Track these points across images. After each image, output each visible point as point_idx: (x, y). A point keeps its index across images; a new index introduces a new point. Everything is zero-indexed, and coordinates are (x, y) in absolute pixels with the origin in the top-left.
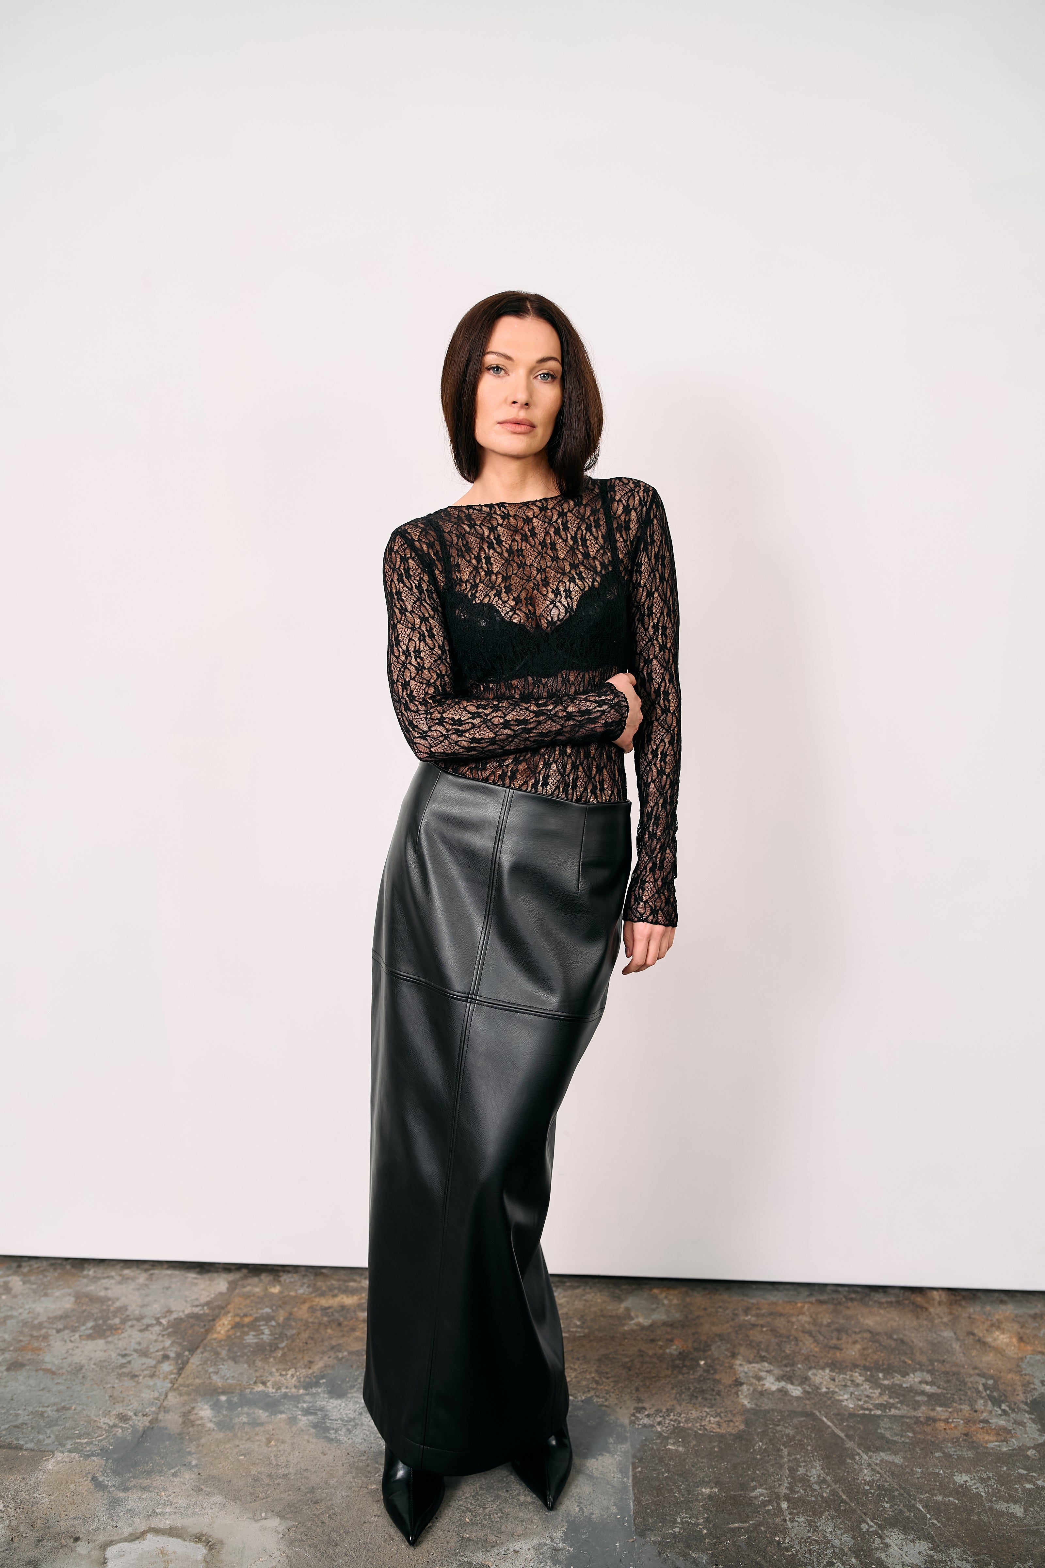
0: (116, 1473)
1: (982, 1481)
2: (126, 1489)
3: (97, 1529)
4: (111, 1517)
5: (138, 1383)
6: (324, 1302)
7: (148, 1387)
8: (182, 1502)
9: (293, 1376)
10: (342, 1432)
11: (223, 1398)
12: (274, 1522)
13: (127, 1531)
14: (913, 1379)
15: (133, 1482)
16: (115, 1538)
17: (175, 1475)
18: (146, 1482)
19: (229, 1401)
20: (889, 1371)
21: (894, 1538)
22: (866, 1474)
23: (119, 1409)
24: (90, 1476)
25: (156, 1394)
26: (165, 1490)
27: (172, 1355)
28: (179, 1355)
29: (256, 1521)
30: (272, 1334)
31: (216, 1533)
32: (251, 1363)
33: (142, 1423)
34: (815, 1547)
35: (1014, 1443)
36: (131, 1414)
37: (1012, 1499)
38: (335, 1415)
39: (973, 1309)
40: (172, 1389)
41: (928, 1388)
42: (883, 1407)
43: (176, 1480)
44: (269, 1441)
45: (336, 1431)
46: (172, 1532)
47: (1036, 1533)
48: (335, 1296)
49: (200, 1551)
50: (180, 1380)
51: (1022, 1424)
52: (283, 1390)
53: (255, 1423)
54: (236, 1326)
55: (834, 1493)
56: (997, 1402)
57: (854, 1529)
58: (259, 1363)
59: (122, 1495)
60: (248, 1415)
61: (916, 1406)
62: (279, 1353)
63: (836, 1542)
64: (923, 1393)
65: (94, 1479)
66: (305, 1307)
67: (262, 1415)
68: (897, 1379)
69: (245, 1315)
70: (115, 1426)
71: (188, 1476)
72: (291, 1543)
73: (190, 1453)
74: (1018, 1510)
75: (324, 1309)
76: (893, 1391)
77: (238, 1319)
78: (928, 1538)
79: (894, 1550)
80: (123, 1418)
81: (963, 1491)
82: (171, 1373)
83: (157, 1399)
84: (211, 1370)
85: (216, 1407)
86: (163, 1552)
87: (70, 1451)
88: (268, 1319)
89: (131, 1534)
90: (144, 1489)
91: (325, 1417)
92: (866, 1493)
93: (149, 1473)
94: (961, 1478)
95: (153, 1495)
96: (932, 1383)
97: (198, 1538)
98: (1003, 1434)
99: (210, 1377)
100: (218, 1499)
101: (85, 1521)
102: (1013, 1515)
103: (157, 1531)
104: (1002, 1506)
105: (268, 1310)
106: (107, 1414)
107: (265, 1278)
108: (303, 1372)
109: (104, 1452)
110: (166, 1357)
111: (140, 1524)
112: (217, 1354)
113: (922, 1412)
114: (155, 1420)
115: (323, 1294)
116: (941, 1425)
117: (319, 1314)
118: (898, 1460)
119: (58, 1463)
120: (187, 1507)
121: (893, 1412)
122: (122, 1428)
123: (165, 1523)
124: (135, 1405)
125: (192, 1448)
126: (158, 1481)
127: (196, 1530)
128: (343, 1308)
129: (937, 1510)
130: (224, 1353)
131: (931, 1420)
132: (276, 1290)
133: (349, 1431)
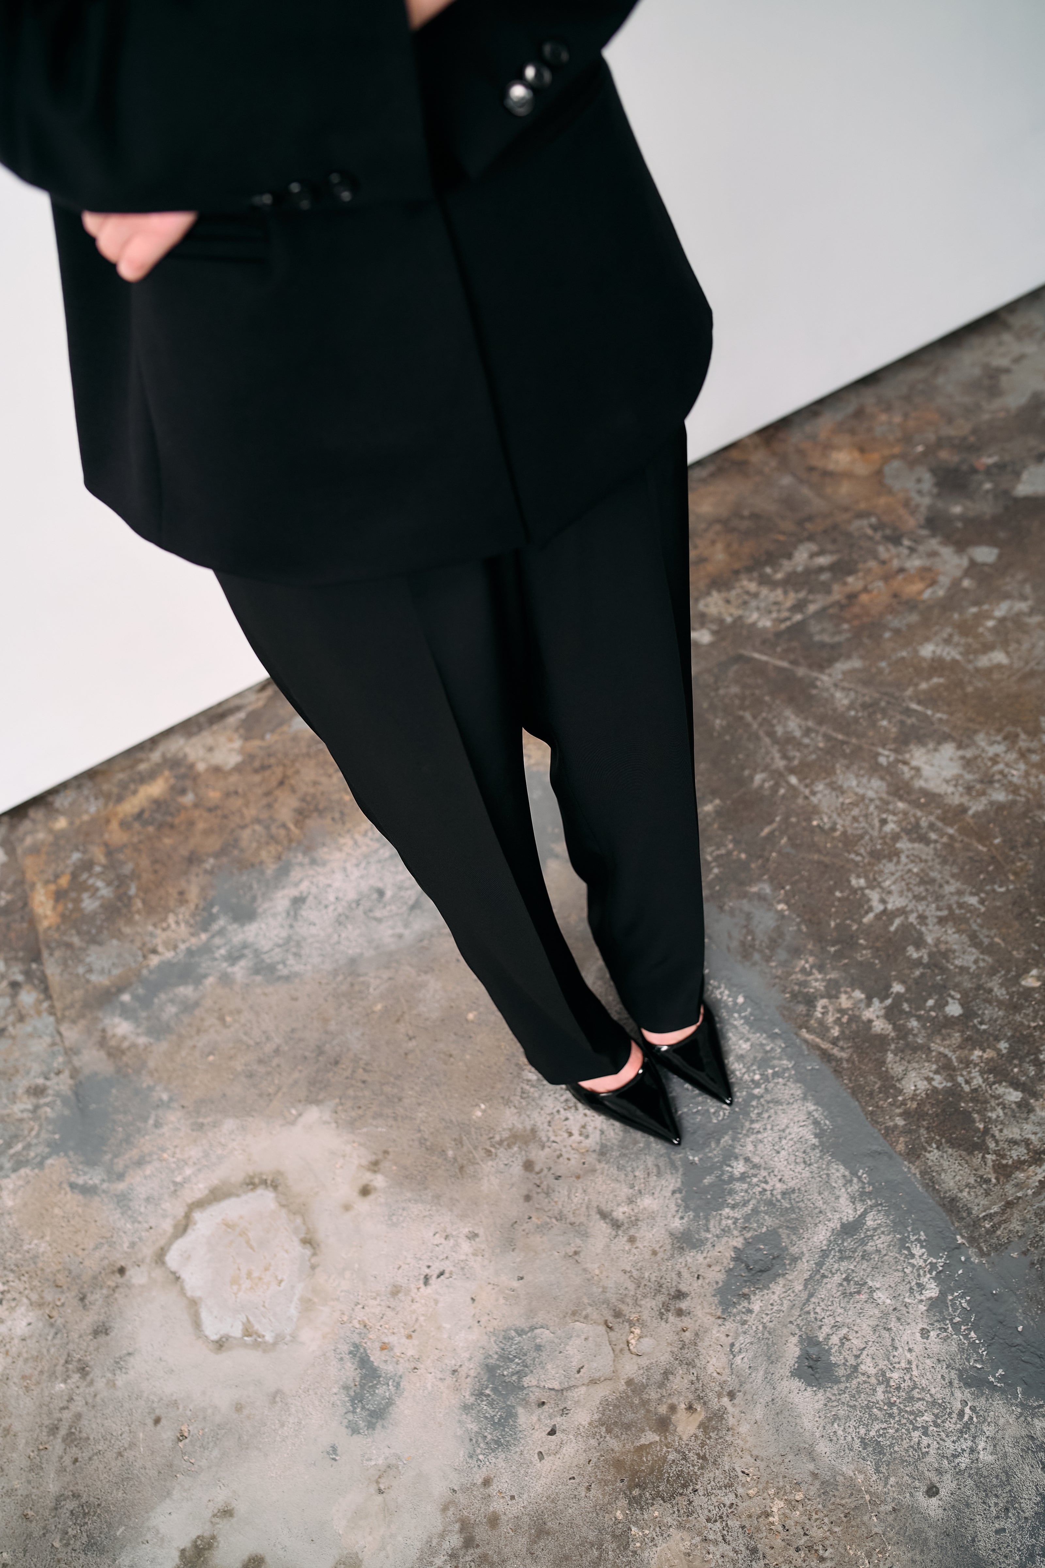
0: (92, 1163)
1: (948, 641)
2: (121, 1177)
3: (133, 1245)
4: (135, 1221)
5: (13, 1038)
6: (131, 806)
7: (30, 1036)
8: (194, 1152)
9: (177, 923)
10: (291, 961)
11: (126, 997)
12: (313, 1114)
13: (167, 1226)
14: (801, 557)
15: (120, 1164)
16: (162, 1242)
17: (157, 1125)
18: (134, 1153)
19: (135, 997)
20: (772, 559)
21: (918, 756)
22: (841, 699)
23: (22, 1084)
24: (66, 1186)
25: (48, 1040)
26: (163, 1150)
27: (20, 978)
28: (28, 974)
29: (293, 1123)
30: (109, 884)
31: (266, 1166)
32: (119, 935)
33: (62, 1084)
34: (856, 812)
35: (945, 581)
36: (40, 1081)
37: (987, 648)
38: (265, 945)
39: (795, 438)
40: (58, 1021)
41: (823, 561)
42: (799, 607)
43: (165, 1129)
44: (222, 1019)
45: (284, 962)
46: (216, 1195)
47: (1032, 674)
48: (135, 792)
49: (266, 1198)
50: (58, 1005)
51: (933, 554)
52: (182, 947)
53: (188, 1007)
54: (59, 896)
55: (827, 738)
56: (895, 540)
57: (875, 769)
58: (127, 930)
59: (121, 1186)
60: (172, 1001)
61: (826, 589)
62: (139, 904)
63: (871, 794)
64: (821, 569)
65: (73, 1186)
66: (114, 825)
67: (186, 991)
68: (786, 566)
69: (57, 876)
70: (37, 1107)
71: (173, 1117)
72: (352, 1125)
73: (150, 1089)
74: (999, 657)
75: (139, 816)
76: (792, 581)
77: (52, 887)
78: (945, 738)
79: (927, 771)
80: (37, 1092)
81: (938, 666)
82: (39, 1002)
83: (54, 1044)
84: (81, 970)
85: (126, 1012)
86: (229, 1226)
87: (14, 1170)
88: (87, 865)
89: (176, 1227)
90: (140, 1163)
91: (257, 953)
92: (856, 720)
93: (127, 1140)
94: (927, 650)
95: (156, 1164)
96: (821, 553)
97: (252, 1183)
98: (928, 576)
99: (88, 981)
100: (230, 1124)
101: (112, 1245)
102: (999, 667)
103: (200, 1204)
104: (984, 661)
105: (76, 856)
106: (13, 1098)
107: (37, 814)
108: (184, 912)
109: (55, 1148)
110: (15, 986)
111: (176, 1209)
112: (69, 946)
113: (838, 593)
114: (75, 1073)
115: (120, 799)
116: (864, 598)
117: (137, 826)
118: (856, 663)
119: (14, 1192)
120: (206, 1155)
121: (812, 608)
122: (47, 1105)
123: (199, 1189)
124: (36, 1068)
125: (146, 1081)
126: (146, 1143)
127: (238, 1177)
128: (158, 804)
129: (930, 699)
130: (76, 940)
131: (852, 597)
132: (61, 823)
133: (297, 955)
